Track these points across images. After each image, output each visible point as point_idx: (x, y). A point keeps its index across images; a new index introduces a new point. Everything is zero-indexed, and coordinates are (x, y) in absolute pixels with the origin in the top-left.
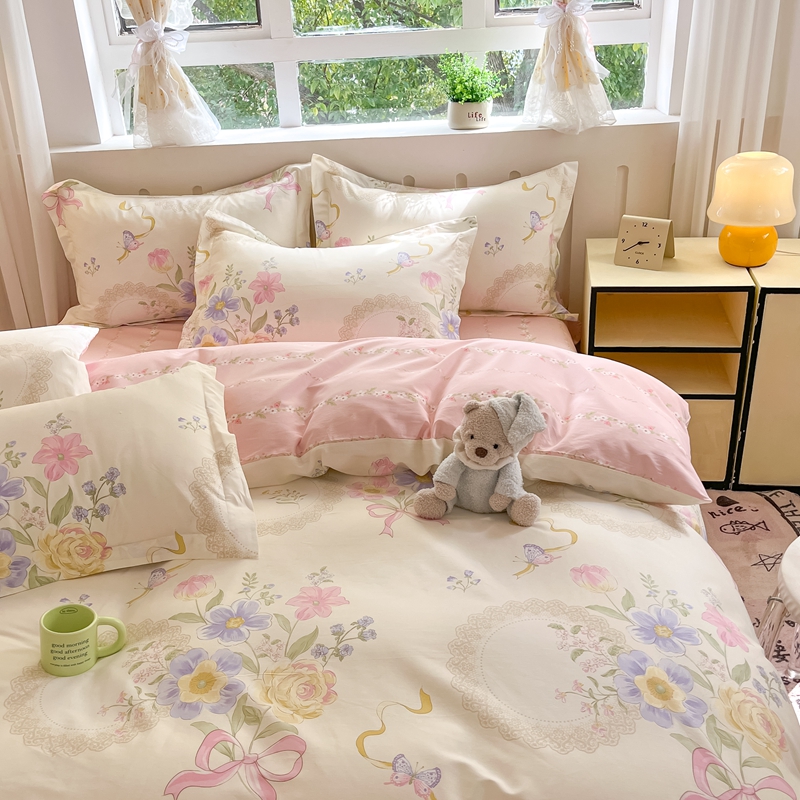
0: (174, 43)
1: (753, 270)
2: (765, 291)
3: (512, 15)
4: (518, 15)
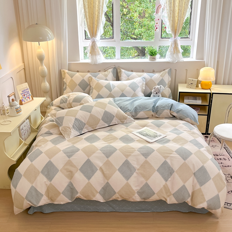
0: (98, 42)
1: (211, 90)
2: (213, 93)
3: (164, 39)
4: (165, 39)
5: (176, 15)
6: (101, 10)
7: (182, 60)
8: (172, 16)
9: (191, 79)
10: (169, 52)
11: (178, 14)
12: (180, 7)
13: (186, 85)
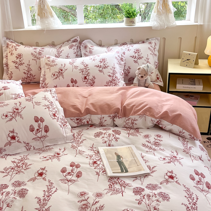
7: (174, 24)
9: (188, 53)
10: (154, 12)
13: (179, 61)
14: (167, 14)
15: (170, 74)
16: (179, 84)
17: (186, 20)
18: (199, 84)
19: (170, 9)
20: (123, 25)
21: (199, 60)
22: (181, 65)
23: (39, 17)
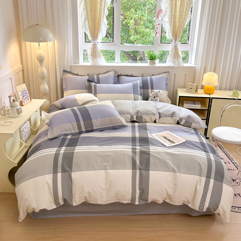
0: (99, 45)
1: (210, 95)
2: (212, 98)
4: (165, 44)
5: (177, 20)
6: (102, 12)
7: (182, 65)
8: (173, 21)
9: (191, 84)
10: (170, 57)
11: (179, 19)
12: (181, 13)
13: (185, 90)
14: (177, 58)
15: (180, 97)
16: (185, 104)
17: (189, 63)
18: (198, 104)
19: (179, 55)
20: (147, 65)
21: (198, 90)
22: (186, 92)
23: (92, 57)
